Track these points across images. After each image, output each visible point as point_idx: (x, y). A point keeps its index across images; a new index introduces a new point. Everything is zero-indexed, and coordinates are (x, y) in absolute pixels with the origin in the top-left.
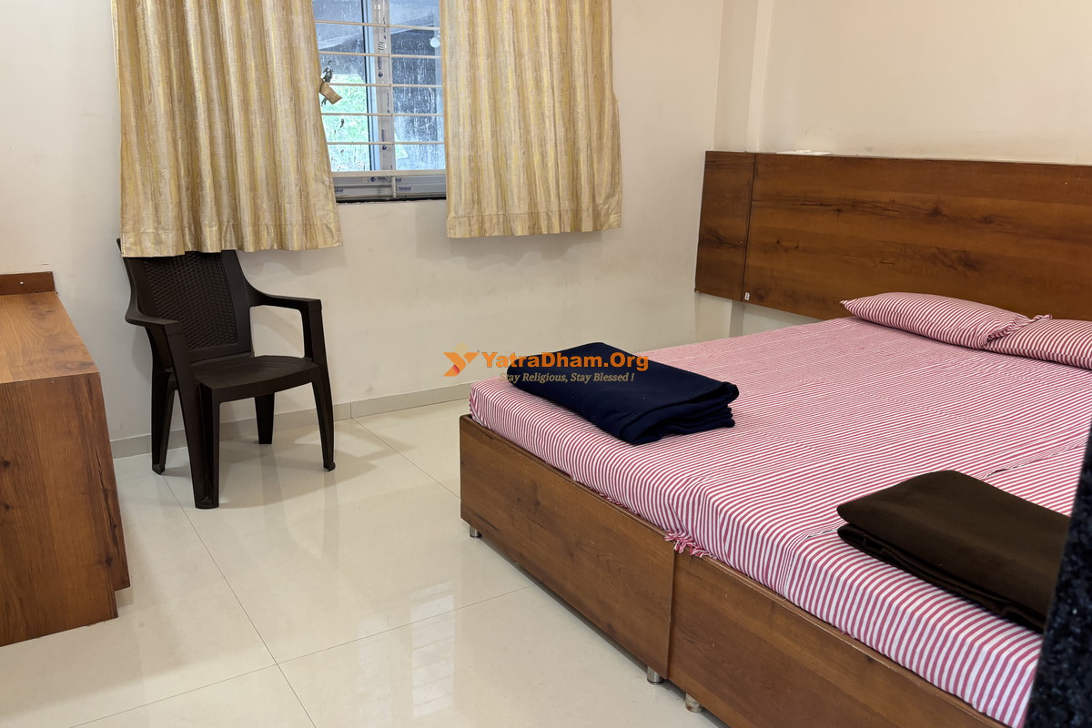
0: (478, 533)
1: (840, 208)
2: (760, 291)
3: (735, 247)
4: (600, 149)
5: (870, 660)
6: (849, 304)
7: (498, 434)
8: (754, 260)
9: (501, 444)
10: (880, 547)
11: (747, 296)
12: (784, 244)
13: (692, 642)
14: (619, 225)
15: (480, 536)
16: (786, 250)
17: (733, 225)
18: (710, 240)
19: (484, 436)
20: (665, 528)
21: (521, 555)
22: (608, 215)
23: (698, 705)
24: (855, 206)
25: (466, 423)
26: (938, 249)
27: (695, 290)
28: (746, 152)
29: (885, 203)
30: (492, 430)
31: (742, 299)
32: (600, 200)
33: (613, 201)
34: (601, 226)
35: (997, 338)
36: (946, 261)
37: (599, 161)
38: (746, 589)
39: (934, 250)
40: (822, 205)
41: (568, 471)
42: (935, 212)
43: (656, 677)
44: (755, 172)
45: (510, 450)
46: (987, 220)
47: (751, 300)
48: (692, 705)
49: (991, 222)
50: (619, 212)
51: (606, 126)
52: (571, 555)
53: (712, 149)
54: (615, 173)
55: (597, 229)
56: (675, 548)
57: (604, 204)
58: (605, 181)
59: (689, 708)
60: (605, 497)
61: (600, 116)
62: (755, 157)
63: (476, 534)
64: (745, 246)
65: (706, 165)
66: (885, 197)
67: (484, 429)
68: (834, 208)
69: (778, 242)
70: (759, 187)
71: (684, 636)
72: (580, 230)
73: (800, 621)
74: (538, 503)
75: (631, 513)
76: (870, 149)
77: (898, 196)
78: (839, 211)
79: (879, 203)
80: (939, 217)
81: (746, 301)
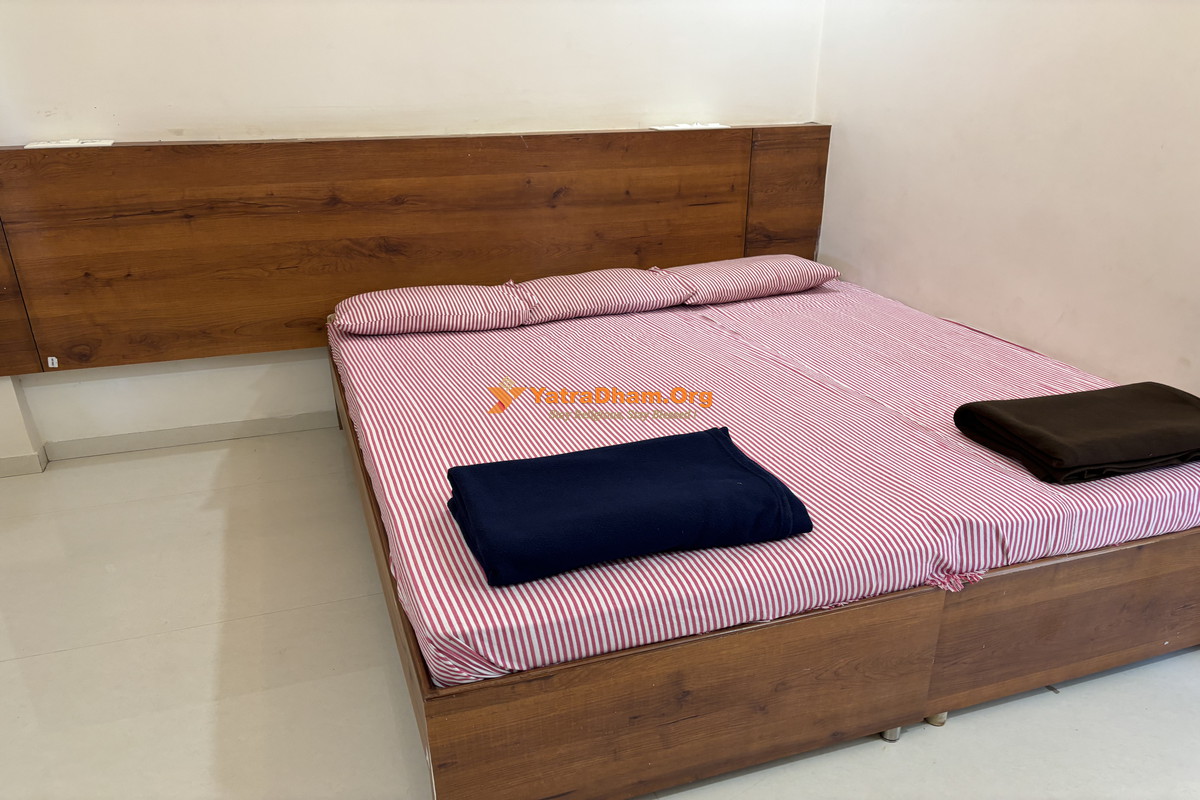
1: (191, 212)
8: (46, 309)
11: (53, 362)
12: (101, 275)
13: (955, 664)
26: (350, 240)
29: (260, 198)
31: (43, 368)
36: (364, 251)
38: (1028, 574)
40: (153, 212)
42: (334, 201)
46: (398, 201)
47: (64, 366)
49: (403, 203)
52: (763, 708)
64: (16, 294)
68: (178, 213)
71: (946, 665)
73: (1082, 561)
77: (276, 188)
78: (188, 217)
79: (250, 199)
80: (340, 205)
81: (54, 369)
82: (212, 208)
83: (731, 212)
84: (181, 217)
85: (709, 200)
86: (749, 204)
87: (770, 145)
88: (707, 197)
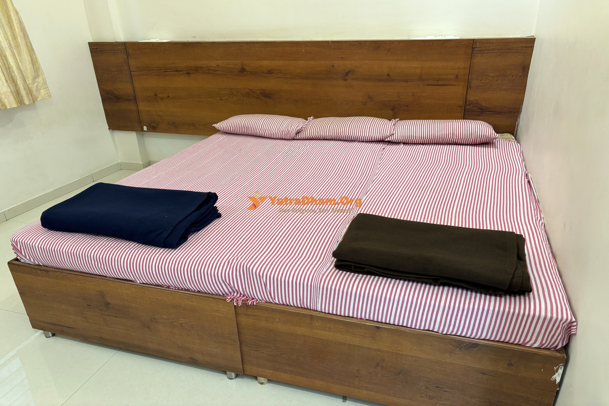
0: (52, 333)
1: (190, 72)
2: (152, 124)
3: (128, 100)
4: (18, 46)
5: (378, 328)
6: (217, 126)
7: (52, 267)
8: (143, 107)
9: (58, 274)
10: (363, 268)
11: (145, 128)
12: (160, 95)
13: (257, 351)
14: (50, 96)
15: (54, 335)
16: (162, 99)
17: (123, 87)
18: (109, 98)
19: (39, 272)
20: (221, 294)
21: (101, 338)
22: (38, 90)
23: (266, 380)
24: (197, 70)
25: (15, 266)
26: (249, 89)
27: (109, 129)
28: (116, 42)
29: (214, 67)
30: (44, 266)
31: (142, 130)
32: (29, 81)
33: (40, 80)
34: (36, 99)
35: (298, 132)
36: (254, 95)
37: (20, 55)
38: (291, 313)
39: (248, 90)
40: (177, 71)
41: (132, 278)
42: (243, 70)
43: (233, 375)
44: (128, 54)
45: (69, 276)
46: (270, 72)
47: (148, 130)
48: (263, 381)
49: (272, 73)
50: (46, 88)
51: (17, 30)
52: (148, 327)
53: (91, 41)
54: (34, 62)
55: (34, 100)
56: (235, 304)
57: (33, 83)
58: (28, 67)
59: (262, 384)
60: (169, 287)
61: (9, 22)
62: (124, 44)
63: (51, 335)
64: (134, 99)
65: (91, 51)
66: (213, 64)
67: (37, 267)
68: (185, 72)
69: (156, 95)
70: (132, 63)
71: (251, 349)
72: (24, 104)
73: (331, 320)
74: (109, 304)
75: (192, 292)
76: (194, 37)
77: (220, 63)
78: (188, 73)
79: (210, 67)
80: (245, 72)
81: (145, 131)
82: (196, 70)
83: (456, 92)
84: (186, 73)
85: (440, 83)
86: (468, 87)
87: (486, 50)
88: (438, 81)
